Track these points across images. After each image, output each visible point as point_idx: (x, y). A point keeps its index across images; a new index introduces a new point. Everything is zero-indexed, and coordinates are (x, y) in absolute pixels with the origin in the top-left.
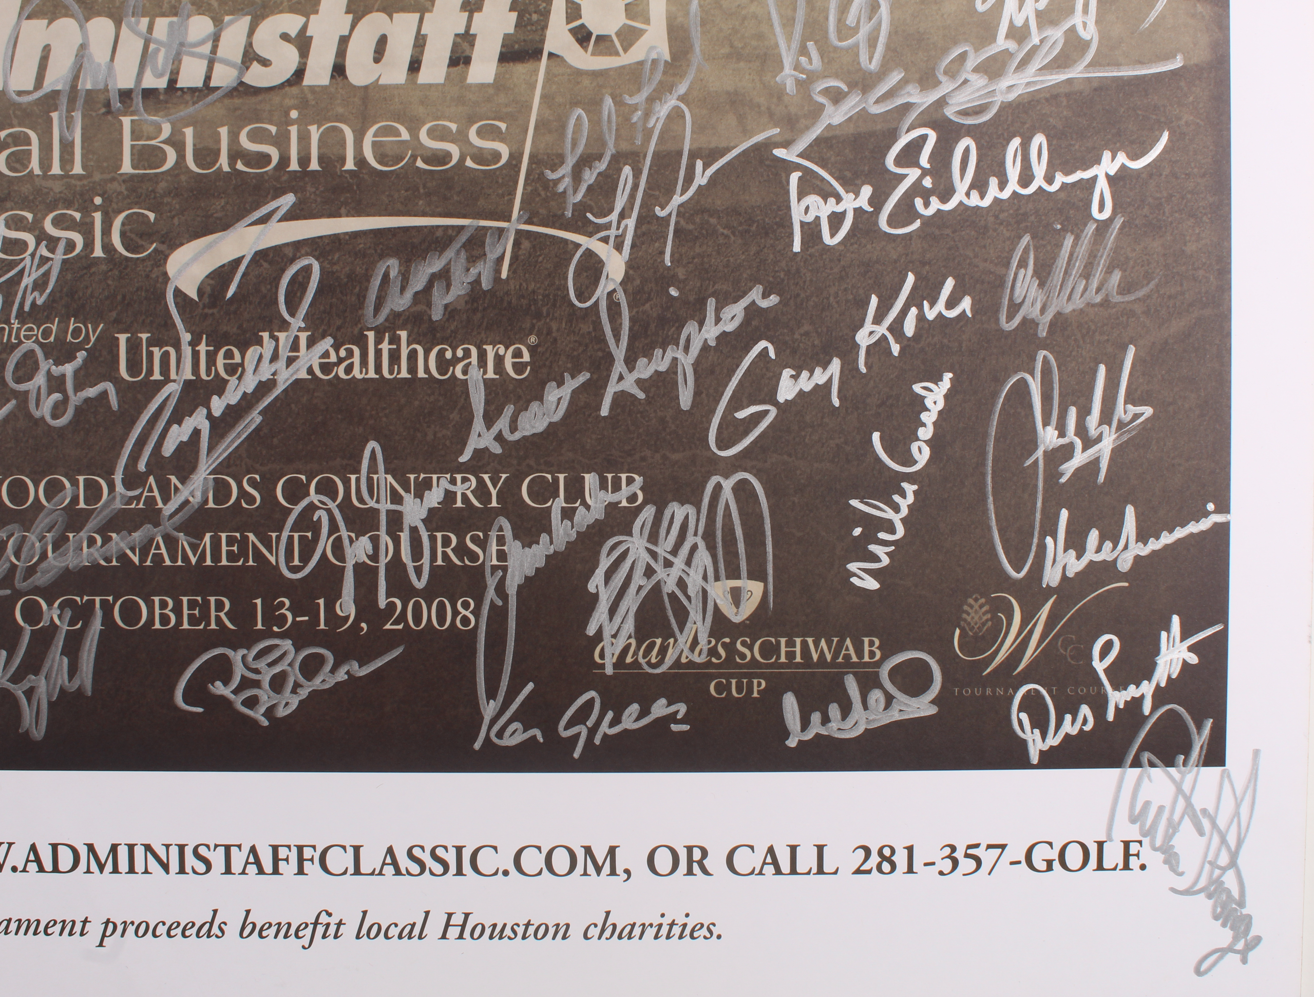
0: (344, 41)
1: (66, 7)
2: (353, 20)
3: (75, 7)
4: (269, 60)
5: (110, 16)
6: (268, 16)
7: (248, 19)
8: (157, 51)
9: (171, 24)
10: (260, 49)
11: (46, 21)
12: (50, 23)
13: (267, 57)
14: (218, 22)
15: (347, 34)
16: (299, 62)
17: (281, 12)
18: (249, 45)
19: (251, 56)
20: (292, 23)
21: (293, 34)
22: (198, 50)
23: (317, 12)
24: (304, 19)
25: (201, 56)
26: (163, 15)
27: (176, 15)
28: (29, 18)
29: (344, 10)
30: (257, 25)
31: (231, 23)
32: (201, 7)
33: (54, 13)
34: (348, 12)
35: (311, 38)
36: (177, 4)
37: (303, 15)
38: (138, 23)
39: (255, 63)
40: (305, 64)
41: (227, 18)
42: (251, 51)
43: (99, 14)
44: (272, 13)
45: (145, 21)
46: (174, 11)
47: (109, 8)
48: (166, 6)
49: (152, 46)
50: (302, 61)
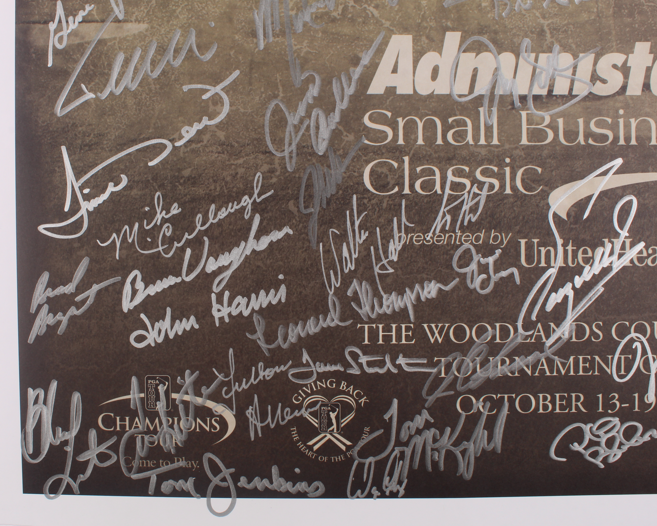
0: (649, 70)
1: (487, 46)
2: (654, 58)
3: (491, 46)
4: (606, 80)
5: (512, 51)
6: (604, 54)
7: (593, 55)
8: (541, 73)
9: (548, 58)
10: (601, 73)
11: (475, 54)
12: (477, 55)
13: (605, 78)
14: (575, 56)
15: (651, 65)
16: (624, 82)
17: (612, 52)
18: (594, 71)
19: (596, 77)
20: (619, 58)
21: (620, 65)
22: (564, 73)
23: (633, 52)
24: (625, 57)
25: (566, 77)
26: (544, 52)
27: (551, 52)
28: (464, 51)
29: (648, 51)
30: (599, 59)
31: (584, 57)
32: (566, 48)
33: (479, 49)
34: (651, 53)
35: (630, 67)
36: (551, 46)
37: (625, 54)
38: (529, 56)
39: (598, 81)
40: (627, 83)
41: (581, 55)
42: (595, 74)
43: (506, 51)
44: (607, 52)
45: (533, 55)
46: (550, 50)
47: (511, 47)
48: (545, 47)
49: (538, 70)
50: (625, 81)
